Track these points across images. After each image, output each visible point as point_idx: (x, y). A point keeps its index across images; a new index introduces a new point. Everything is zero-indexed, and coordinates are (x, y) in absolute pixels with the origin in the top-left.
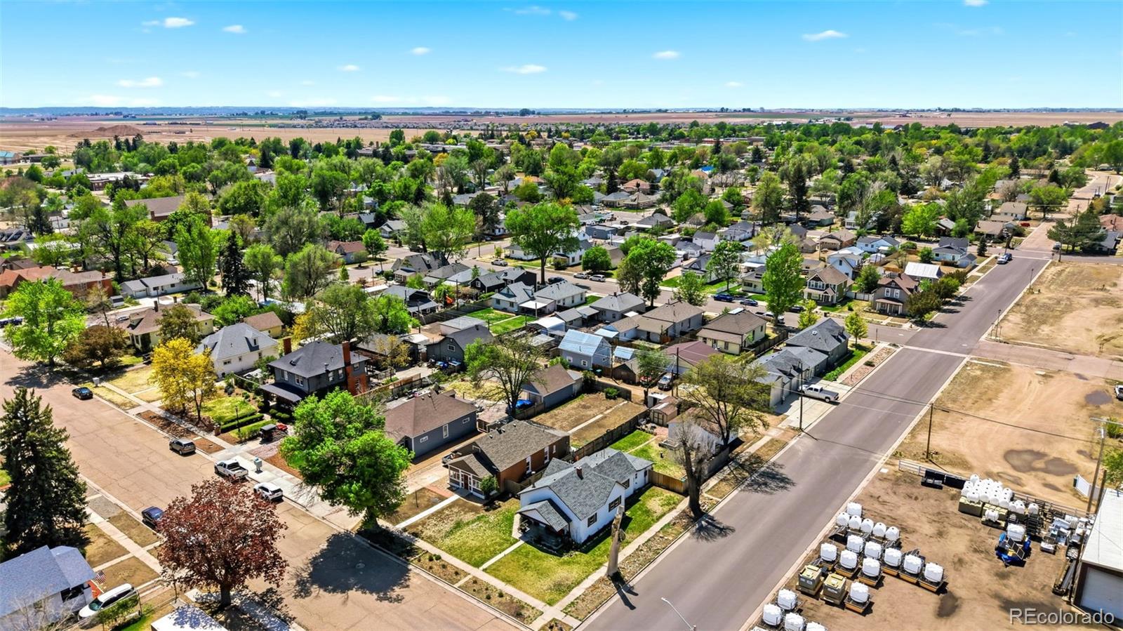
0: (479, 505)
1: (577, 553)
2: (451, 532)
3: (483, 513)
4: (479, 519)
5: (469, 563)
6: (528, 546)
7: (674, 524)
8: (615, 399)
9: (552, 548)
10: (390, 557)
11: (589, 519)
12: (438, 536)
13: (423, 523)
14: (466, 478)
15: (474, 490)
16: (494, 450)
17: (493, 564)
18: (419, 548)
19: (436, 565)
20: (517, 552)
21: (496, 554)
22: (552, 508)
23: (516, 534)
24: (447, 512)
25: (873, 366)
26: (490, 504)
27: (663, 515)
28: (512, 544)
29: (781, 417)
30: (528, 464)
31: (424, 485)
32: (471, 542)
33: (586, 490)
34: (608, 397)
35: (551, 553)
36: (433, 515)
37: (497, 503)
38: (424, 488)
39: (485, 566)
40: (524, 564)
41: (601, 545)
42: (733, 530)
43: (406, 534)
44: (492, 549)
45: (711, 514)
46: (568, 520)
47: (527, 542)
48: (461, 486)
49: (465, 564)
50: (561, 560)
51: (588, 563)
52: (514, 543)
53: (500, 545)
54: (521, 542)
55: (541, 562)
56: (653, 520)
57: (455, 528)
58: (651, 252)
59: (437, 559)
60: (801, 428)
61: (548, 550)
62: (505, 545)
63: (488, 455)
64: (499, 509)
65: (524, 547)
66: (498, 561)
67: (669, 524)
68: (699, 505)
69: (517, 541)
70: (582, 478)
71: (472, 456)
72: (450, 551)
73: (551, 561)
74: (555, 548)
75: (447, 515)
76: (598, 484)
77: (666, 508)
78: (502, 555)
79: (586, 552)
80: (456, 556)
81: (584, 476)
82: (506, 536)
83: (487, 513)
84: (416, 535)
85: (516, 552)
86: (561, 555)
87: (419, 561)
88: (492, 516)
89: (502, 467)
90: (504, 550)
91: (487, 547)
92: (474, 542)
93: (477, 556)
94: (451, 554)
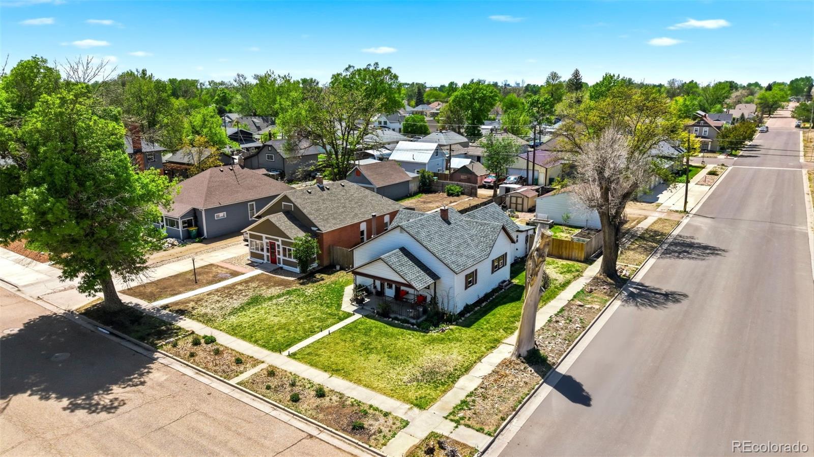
0: (293, 279)
1: (451, 327)
2: (242, 308)
3: (295, 286)
4: (289, 293)
5: (264, 346)
6: (368, 320)
7: (591, 291)
8: (458, 195)
9: (408, 322)
10: (124, 343)
11: (467, 277)
12: (218, 313)
13: (198, 300)
14: (272, 248)
15: (286, 263)
16: (314, 207)
17: (308, 346)
18: (180, 328)
19: (205, 350)
20: (351, 329)
21: (313, 332)
22: (406, 259)
23: (347, 305)
24: (240, 287)
25: (717, 175)
26: (307, 277)
27: (568, 283)
28: (341, 319)
29: (654, 204)
30: (362, 233)
31: (212, 262)
32: (272, 318)
33: (457, 238)
34: (449, 195)
35: (408, 328)
36: (217, 291)
37: (318, 276)
38: (211, 265)
39: (293, 349)
40: (363, 344)
41: (488, 317)
42: (685, 296)
43: (164, 312)
44: (307, 326)
45: (637, 279)
46: (435, 276)
47: (367, 316)
48: (265, 261)
49: (257, 348)
50: (427, 338)
51: (474, 341)
52: (345, 318)
53: (321, 320)
54: (358, 316)
55: (393, 341)
56: (556, 288)
57: (248, 304)
58: (473, 93)
59: (207, 343)
60: (685, 211)
61: (404, 324)
62: (330, 321)
63: (305, 211)
64: (321, 282)
65: (362, 323)
66: (318, 341)
67: (582, 291)
68: (616, 271)
69: (349, 315)
70: (449, 223)
71: (281, 215)
72: (234, 331)
73: (409, 340)
74: (414, 321)
75: (240, 290)
76: (473, 232)
77: (569, 276)
78: (325, 333)
79: (468, 325)
80: (244, 337)
81: (452, 221)
82: (333, 310)
83: (301, 286)
84: (182, 312)
85: (348, 329)
86: (426, 330)
87: (175, 345)
88: (310, 290)
89: (326, 228)
90: (328, 326)
91: (299, 323)
92: (276, 320)
93: (280, 336)
94: (235, 335)
